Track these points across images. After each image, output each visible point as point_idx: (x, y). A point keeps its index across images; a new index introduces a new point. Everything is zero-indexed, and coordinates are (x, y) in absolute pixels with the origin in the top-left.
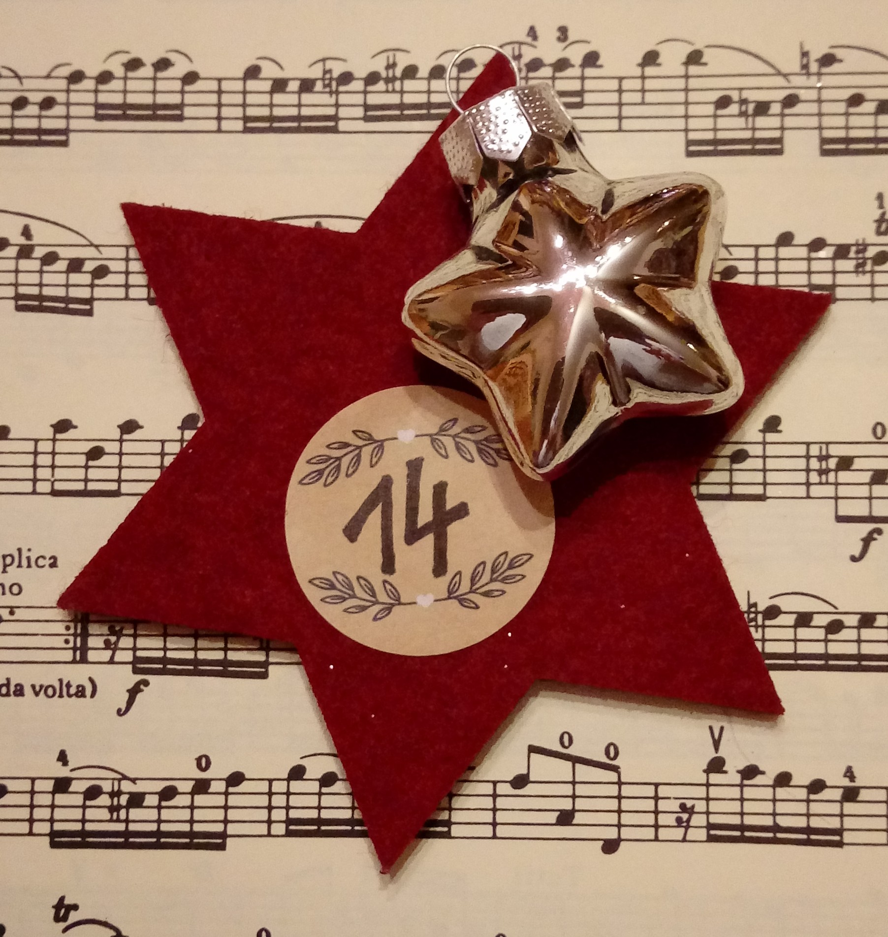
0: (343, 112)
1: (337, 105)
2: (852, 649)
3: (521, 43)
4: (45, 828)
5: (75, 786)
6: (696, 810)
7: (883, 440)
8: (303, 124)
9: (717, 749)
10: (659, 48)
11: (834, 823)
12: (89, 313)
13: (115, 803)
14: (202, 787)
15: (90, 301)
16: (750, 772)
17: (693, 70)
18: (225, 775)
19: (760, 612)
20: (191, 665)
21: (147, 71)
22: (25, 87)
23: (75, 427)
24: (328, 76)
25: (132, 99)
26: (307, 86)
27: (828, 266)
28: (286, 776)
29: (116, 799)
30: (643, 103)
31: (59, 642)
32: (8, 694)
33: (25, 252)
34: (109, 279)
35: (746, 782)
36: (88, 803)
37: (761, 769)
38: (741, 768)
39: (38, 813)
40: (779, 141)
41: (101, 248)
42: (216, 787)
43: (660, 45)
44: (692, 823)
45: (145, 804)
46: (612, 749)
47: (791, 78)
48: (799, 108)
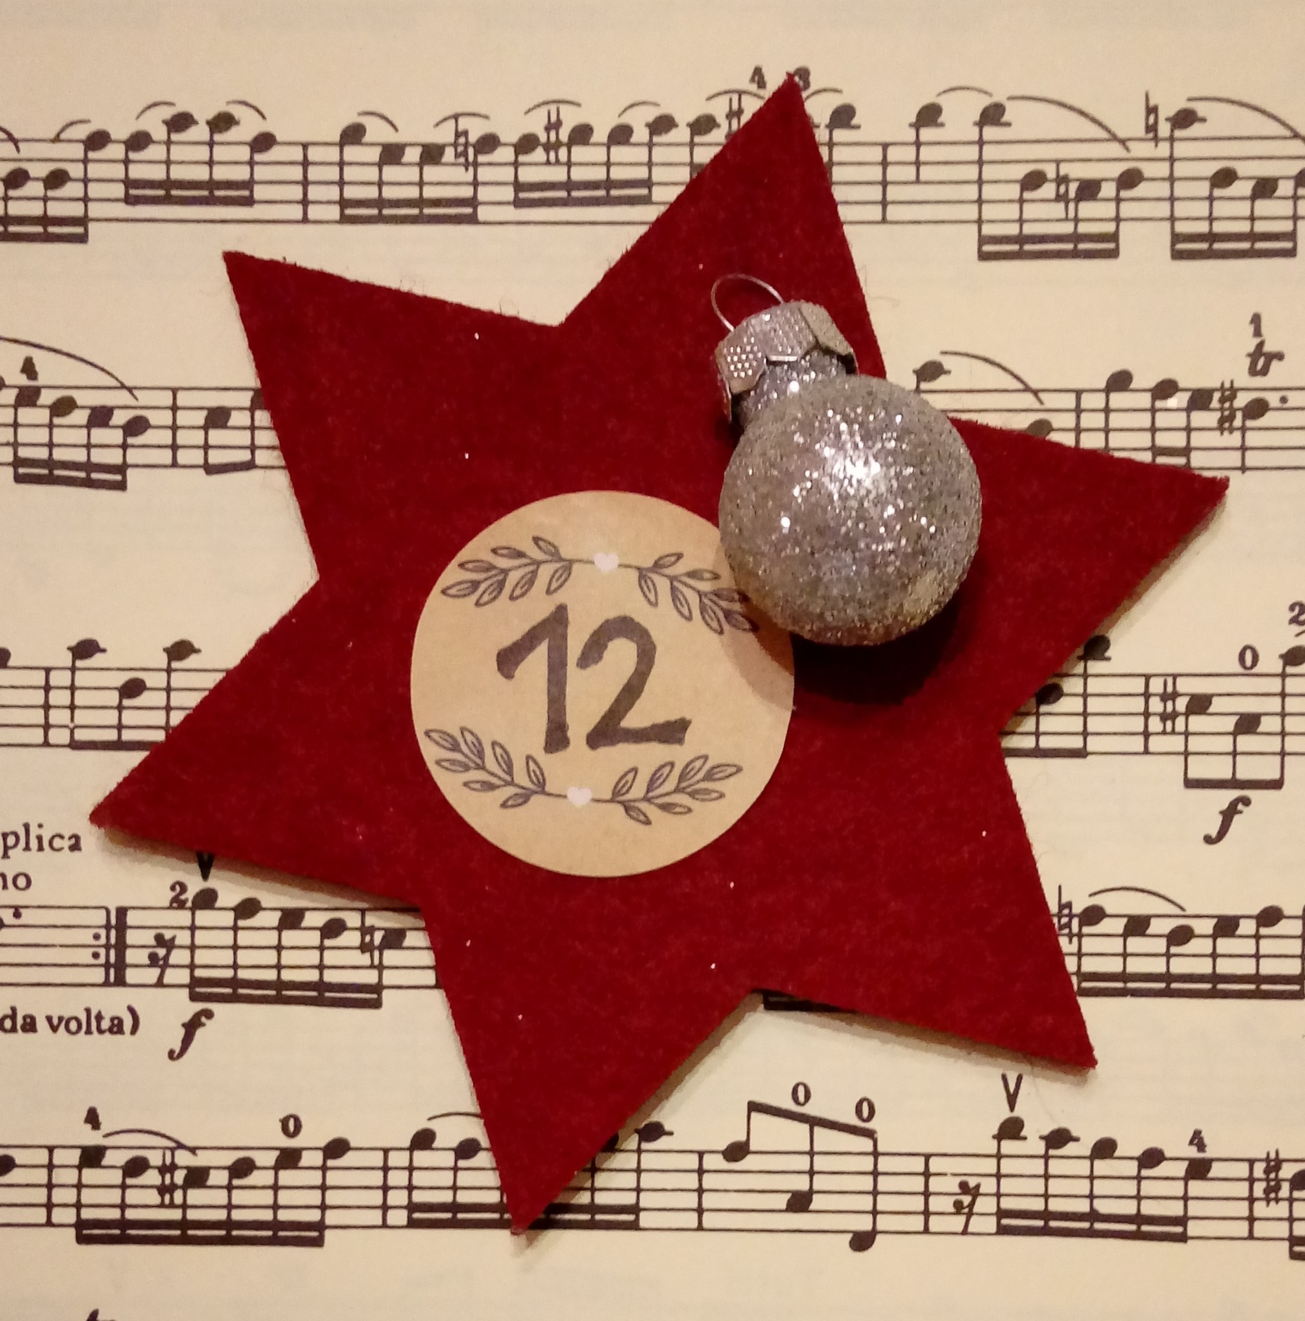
0: (484, 194)
1: (475, 184)
2: (1204, 967)
3: (740, 93)
4: (69, 1216)
5: (110, 1158)
6: (981, 1191)
7: (1254, 671)
8: (427, 211)
9: (1012, 1108)
10: (943, 101)
11: (1176, 1209)
12: (121, 486)
13: (168, 1181)
14: (289, 1159)
15: (122, 469)
16: (1058, 1139)
17: (990, 132)
18: (322, 1143)
19: (1076, 916)
20: (271, 989)
21: (200, 132)
22: (23, 154)
23: (104, 651)
24: (462, 140)
25: (177, 173)
26: (431, 154)
27: (1180, 420)
28: (407, 1144)
29: (168, 1177)
30: (918, 181)
31: (85, 956)
32: (13, 1029)
33: (27, 397)
34: (149, 437)
35: (1051, 1152)
36: (129, 1181)
37: (1074, 1134)
38: (1046, 1132)
39: (59, 1196)
40: (1114, 237)
41: (136, 392)
42: (308, 1159)
43: (943, 96)
44: (975, 1210)
45: (209, 1183)
46: (865, 1106)
47: (1129, 144)
48: (1142, 190)
